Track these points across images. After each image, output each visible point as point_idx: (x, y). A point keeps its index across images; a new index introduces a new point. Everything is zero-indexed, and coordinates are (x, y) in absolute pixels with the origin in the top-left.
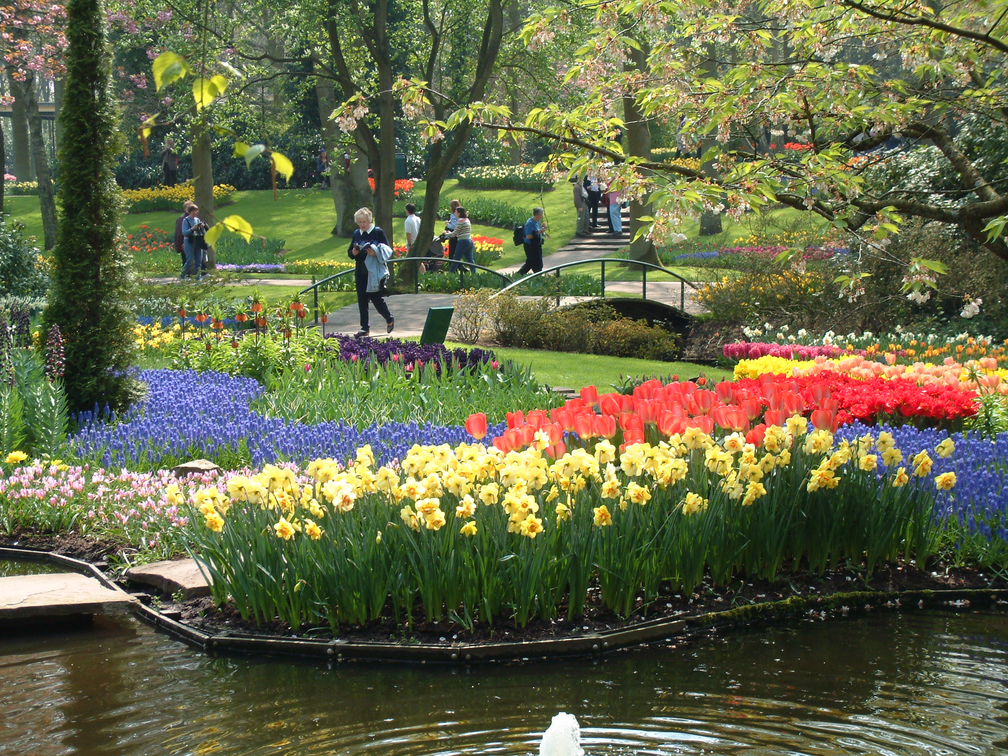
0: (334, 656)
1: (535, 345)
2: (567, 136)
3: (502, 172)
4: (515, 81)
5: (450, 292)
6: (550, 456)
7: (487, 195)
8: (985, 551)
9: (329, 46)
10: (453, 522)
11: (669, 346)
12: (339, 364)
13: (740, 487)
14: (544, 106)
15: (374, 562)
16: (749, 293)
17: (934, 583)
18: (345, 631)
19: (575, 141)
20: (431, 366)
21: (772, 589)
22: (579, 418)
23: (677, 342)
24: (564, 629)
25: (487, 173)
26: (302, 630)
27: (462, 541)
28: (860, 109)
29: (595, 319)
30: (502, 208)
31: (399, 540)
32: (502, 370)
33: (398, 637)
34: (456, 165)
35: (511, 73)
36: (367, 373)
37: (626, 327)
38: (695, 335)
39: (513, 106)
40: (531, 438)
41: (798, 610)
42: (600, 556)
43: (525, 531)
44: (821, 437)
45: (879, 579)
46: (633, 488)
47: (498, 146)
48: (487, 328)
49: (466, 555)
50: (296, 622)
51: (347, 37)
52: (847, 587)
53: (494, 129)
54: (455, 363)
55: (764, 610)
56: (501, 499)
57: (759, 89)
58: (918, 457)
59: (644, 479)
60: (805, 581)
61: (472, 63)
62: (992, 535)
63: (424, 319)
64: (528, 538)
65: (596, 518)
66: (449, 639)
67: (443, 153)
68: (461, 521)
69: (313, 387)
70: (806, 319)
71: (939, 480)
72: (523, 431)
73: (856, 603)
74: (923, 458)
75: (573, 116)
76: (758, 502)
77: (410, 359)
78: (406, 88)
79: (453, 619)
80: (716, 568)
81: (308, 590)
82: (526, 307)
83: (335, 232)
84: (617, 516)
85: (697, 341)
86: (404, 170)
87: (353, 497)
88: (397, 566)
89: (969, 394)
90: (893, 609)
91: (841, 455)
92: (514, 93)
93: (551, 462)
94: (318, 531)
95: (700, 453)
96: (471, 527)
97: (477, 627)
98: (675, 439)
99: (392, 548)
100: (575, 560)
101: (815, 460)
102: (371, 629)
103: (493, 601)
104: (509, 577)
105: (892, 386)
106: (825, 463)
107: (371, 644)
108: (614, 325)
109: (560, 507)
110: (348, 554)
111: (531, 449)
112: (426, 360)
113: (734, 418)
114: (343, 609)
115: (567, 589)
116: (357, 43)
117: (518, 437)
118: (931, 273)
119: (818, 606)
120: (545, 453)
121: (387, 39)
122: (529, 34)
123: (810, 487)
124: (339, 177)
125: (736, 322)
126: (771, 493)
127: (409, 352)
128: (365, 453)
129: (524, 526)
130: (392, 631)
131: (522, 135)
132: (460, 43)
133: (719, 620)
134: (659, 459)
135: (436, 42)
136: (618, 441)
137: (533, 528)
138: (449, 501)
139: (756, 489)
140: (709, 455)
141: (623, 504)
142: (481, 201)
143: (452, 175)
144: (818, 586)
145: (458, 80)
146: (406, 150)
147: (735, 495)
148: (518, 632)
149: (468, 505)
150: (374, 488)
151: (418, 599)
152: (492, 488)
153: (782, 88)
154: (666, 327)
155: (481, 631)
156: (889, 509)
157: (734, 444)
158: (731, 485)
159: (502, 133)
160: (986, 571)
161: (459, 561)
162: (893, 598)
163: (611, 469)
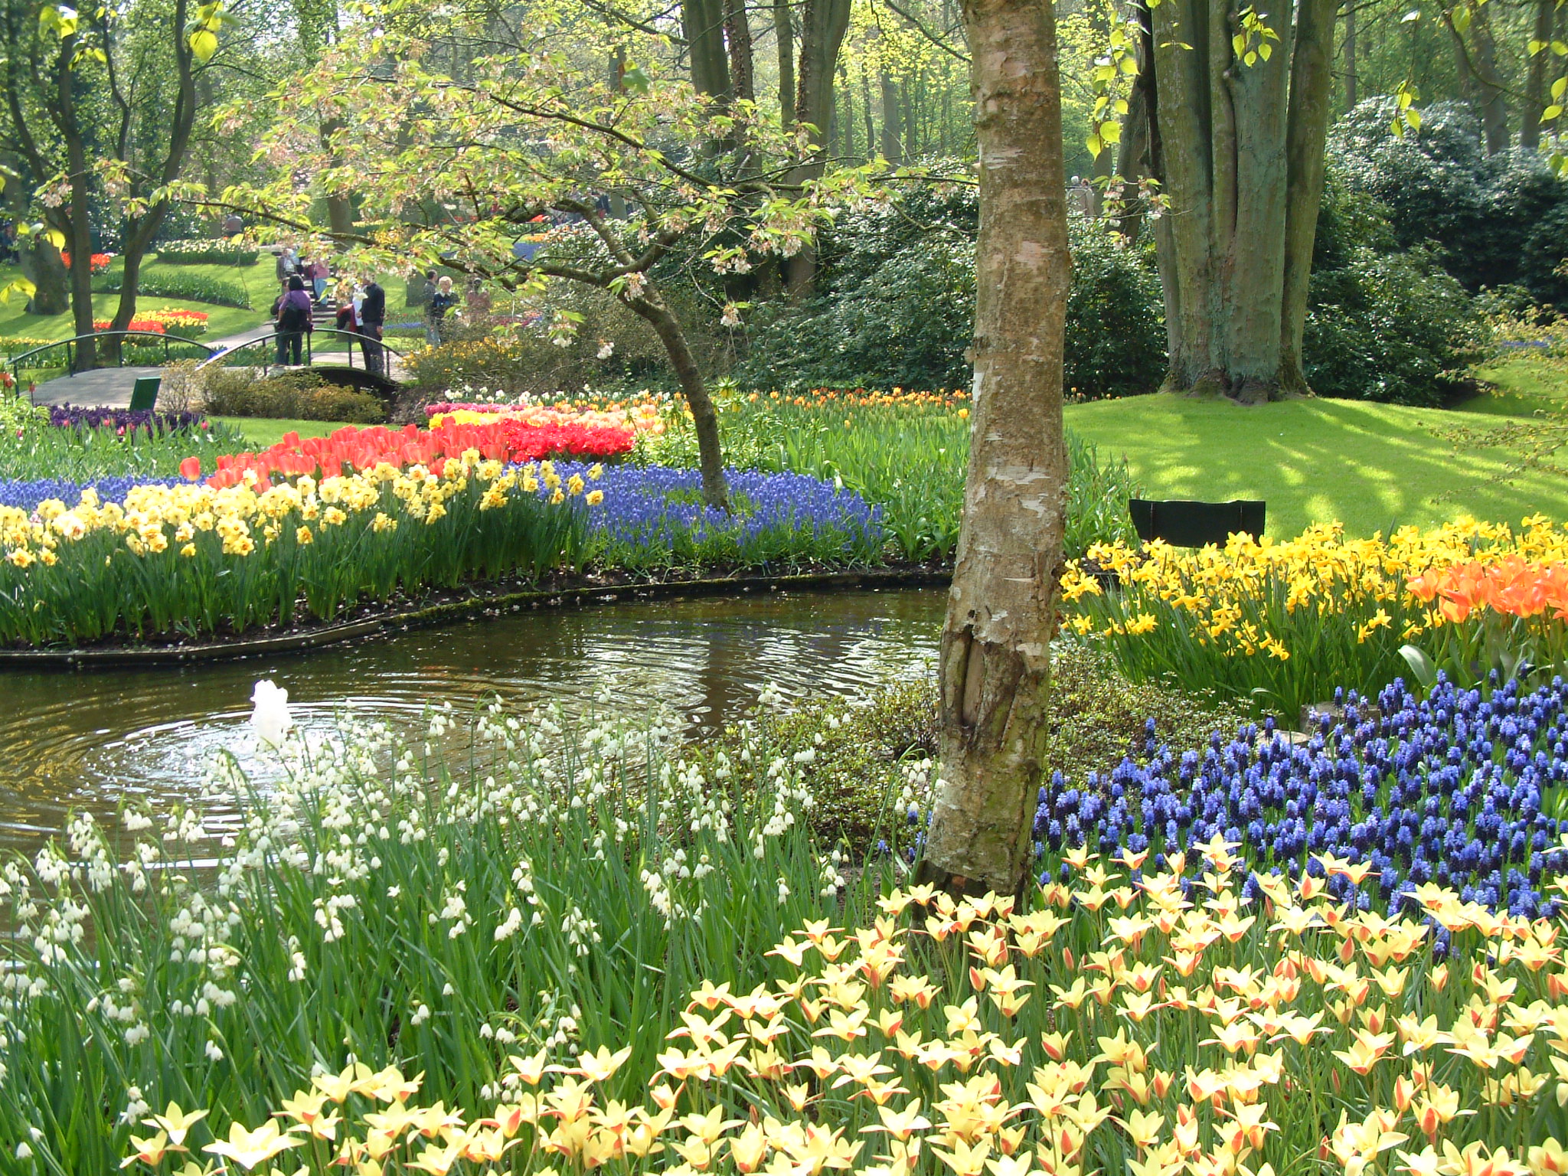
0: (74, 664)
1: (244, 413)
2: (260, 210)
3: (203, 246)
4: (212, 155)
5: (155, 365)
6: (258, 490)
7: (189, 269)
8: (629, 557)
9: (9, 117)
10: (174, 546)
11: (377, 411)
12: (51, 430)
13: (423, 508)
14: (237, 184)
15: (105, 584)
16: (451, 359)
17: (590, 583)
18: (82, 643)
19: (266, 215)
20: (143, 428)
21: (454, 594)
22: (283, 458)
23: (384, 408)
24: (278, 631)
25: (186, 246)
26: (42, 646)
27: (183, 561)
28: (516, 187)
29: (302, 387)
30: (205, 282)
31: (127, 564)
32: (212, 431)
33: (131, 645)
34: (154, 239)
35: (206, 147)
36: (79, 438)
37: (332, 393)
38: (403, 401)
39: (210, 181)
40: (240, 477)
41: (476, 610)
42: (304, 570)
43: (238, 549)
44: (493, 466)
45: (544, 582)
46: (331, 512)
47: (197, 220)
48: (195, 399)
49: (187, 573)
50: (37, 639)
51: (29, 109)
52: (518, 589)
53: (192, 205)
54: (166, 426)
55: (448, 611)
56: (215, 524)
57: (425, 170)
58: (571, 480)
59: (340, 505)
60: (482, 587)
61: (166, 136)
62: (634, 543)
63: (131, 390)
64: (241, 556)
65: (299, 538)
66: (176, 645)
67: (139, 227)
68: (181, 545)
69: (26, 451)
70: (507, 382)
71: (589, 497)
72: (232, 471)
73: (525, 603)
74: (576, 480)
75: (265, 193)
76: (440, 521)
77: (120, 423)
78: (107, 168)
79: (179, 627)
80: (406, 579)
81: (46, 611)
82: (234, 376)
83: (27, 309)
84: (318, 536)
85: (404, 406)
86: (99, 245)
87: (83, 528)
88: (126, 586)
89: (627, 435)
90: (556, 606)
91: (509, 480)
92: (211, 167)
93: (258, 496)
94: (53, 557)
95: (390, 483)
96: (190, 549)
97: (200, 634)
98: (367, 472)
99: (120, 573)
100: (283, 576)
101: (487, 485)
102: (106, 640)
103: (214, 611)
104: (226, 591)
105: (564, 429)
106: (494, 486)
107: (106, 652)
108: (321, 391)
109: (268, 530)
110: (82, 575)
111: (241, 485)
112: (137, 424)
113: (418, 453)
114: (79, 625)
115: (278, 603)
116: (41, 115)
117: (228, 476)
118: (572, 323)
119: (493, 606)
120: (252, 488)
121: (73, 111)
122: (219, 122)
123: (482, 506)
124: (28, 252)
125: (441, 387)
126: (451, 514)
127: (120, 419)
128: (90, 495)
129: (237, 547)
130: (126, 641)
131: (218, 210)
132: (151, 117)
133: (409, 621)
134: (353, 488)
135: (126, 114)
136: (319, 477)
137: (244, 547)
138: (169, 529)
139: (437, 510)
140: (396, 484)
141: (323, 526)
142: (182, 276)
143: (150, 249)
144: (494, 591)
145: (150, 154)
146: (99, 225)
147: (419, 514)
148: (237, 636)
149: (186, 531)
150: (101, 523)
151: (147, 615)
152: (208, 517)
153: (445, 169)
154: (374, 393)
155: (204, 636)
156: (551, 523)
157: (417, 475)
158: (416, 508)
159: (200, 209)
160: (631, 572)
161: (181, 580)
162: (555, 597)
163: (312, 498)
